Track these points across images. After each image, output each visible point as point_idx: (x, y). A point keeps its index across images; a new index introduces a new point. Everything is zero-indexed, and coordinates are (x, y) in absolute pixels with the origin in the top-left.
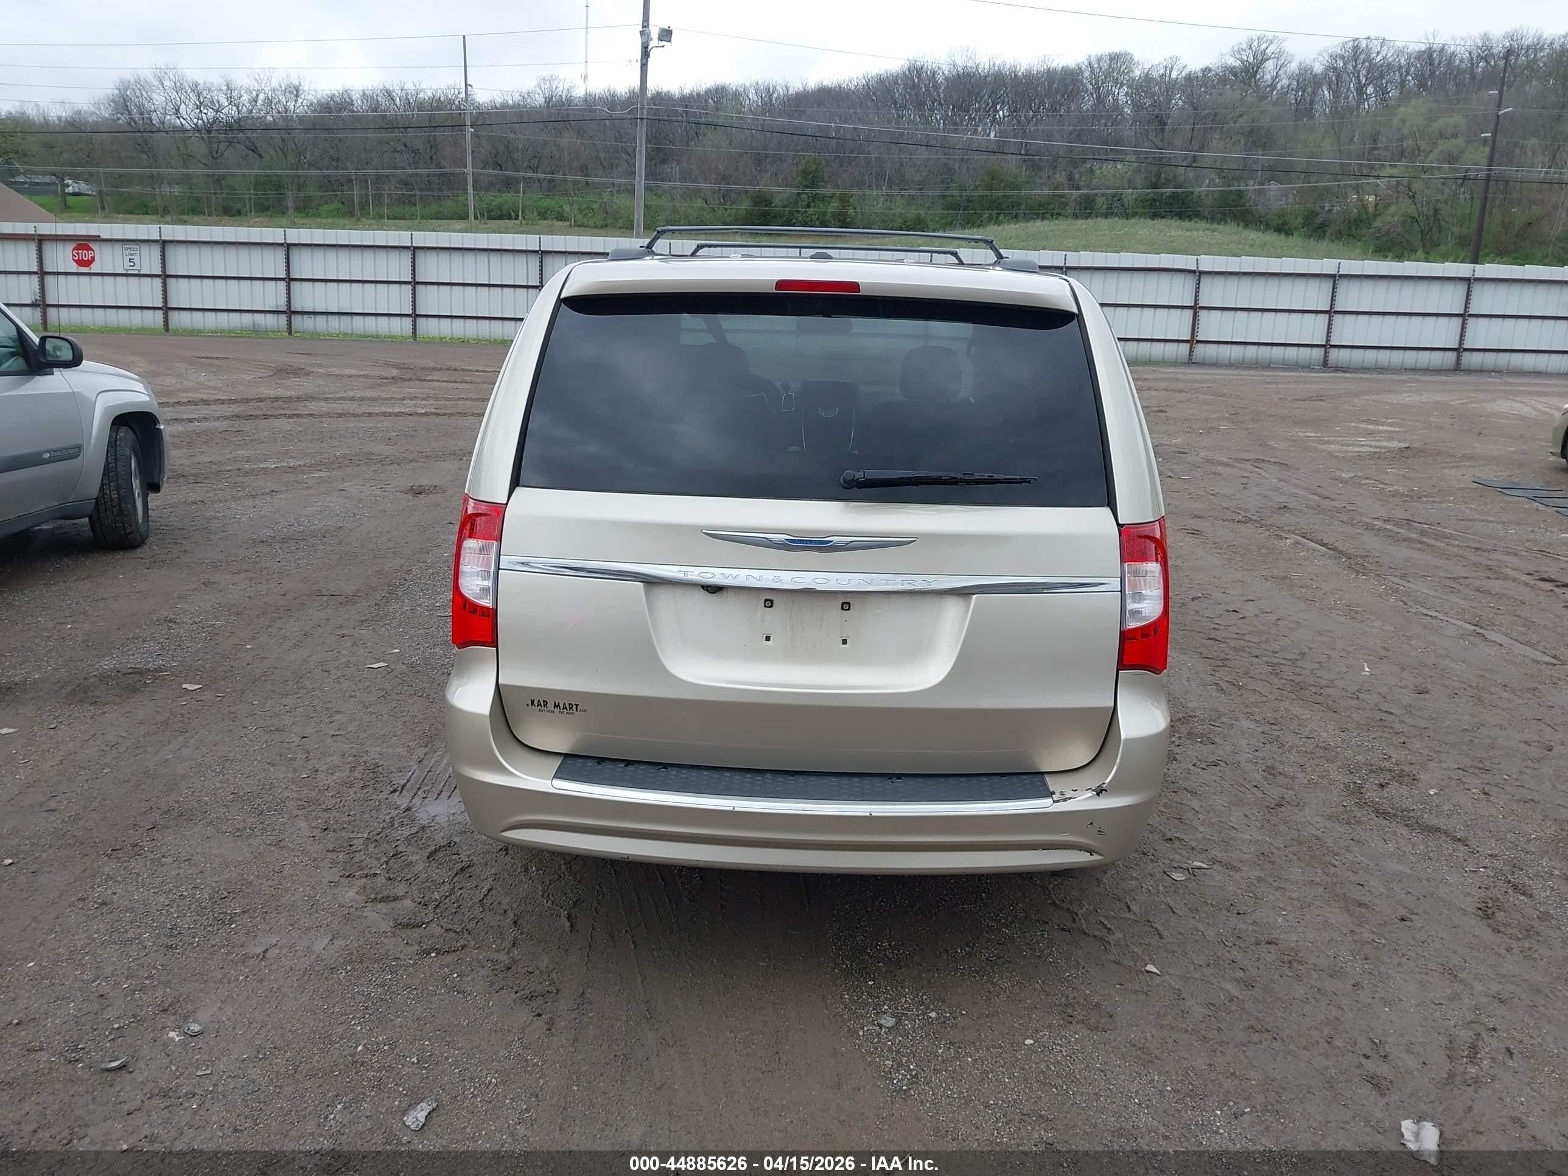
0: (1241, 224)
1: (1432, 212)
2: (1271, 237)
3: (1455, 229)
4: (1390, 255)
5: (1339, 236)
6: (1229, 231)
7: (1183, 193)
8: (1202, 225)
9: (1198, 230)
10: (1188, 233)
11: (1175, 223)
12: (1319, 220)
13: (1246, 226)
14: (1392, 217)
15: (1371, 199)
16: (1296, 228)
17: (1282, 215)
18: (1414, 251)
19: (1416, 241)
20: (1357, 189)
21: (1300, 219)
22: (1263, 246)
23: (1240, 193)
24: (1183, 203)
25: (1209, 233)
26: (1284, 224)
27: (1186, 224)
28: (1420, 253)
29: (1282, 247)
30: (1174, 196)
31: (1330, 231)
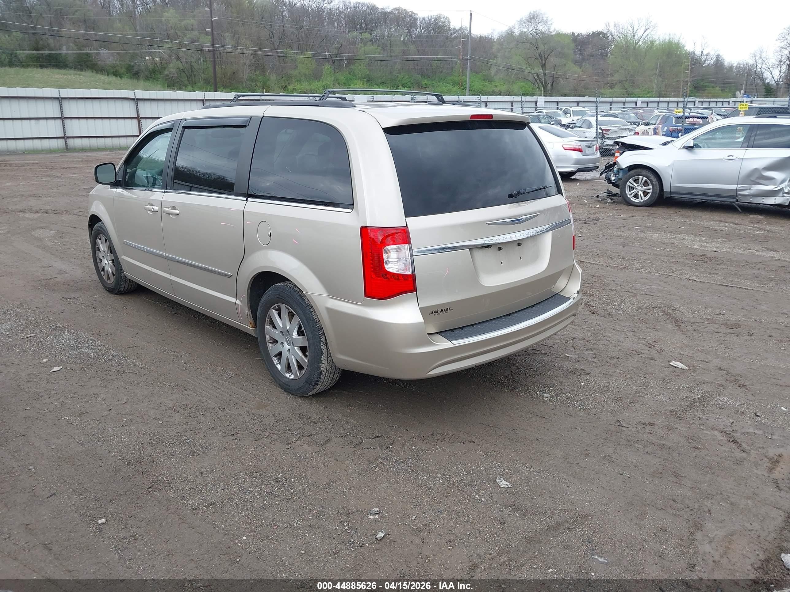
0: (94, 71)
1: (189, 67)
2: (112, 79)
3: (202, 75)
4: (175, 88)
5: (147, 78)
6: (87, 76)
7: (55, 54)
8: (72, 71)
9: (70, 75)
10: (65, 77)
11: (56, 71)
12: (136, 69)
13: (97, 73)
14: (173, 68)
15: (157, 59)
16: (123, 74)
17: (114, 67)
18: (186, 86)
19: (185, 80)
20: (150, 54)
21: (124, 69)
22: (110, 83)
23: (87, 54)
24: (56, 59)
25: (78, 76)
26: (117, 71)
27: (63, 71)
28: (190, 87)
29: (120, 84)
30: (49, 56)
31: (142, 75)
